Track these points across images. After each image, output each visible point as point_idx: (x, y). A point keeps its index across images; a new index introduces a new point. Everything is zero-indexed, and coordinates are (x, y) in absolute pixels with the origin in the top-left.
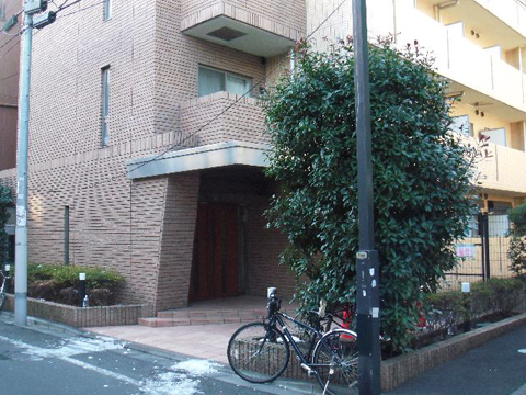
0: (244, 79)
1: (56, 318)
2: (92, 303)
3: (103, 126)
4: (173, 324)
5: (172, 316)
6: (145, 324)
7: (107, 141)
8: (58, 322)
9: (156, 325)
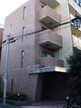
0: (50, 54)
1: (13, 104)
2: (21, 100)
3: (22, 63)
4: (39, 105)
5: (38, 103)
6: (33, 105)
7: (23, 66)
8: (13, 105)
9: (35, 105)
